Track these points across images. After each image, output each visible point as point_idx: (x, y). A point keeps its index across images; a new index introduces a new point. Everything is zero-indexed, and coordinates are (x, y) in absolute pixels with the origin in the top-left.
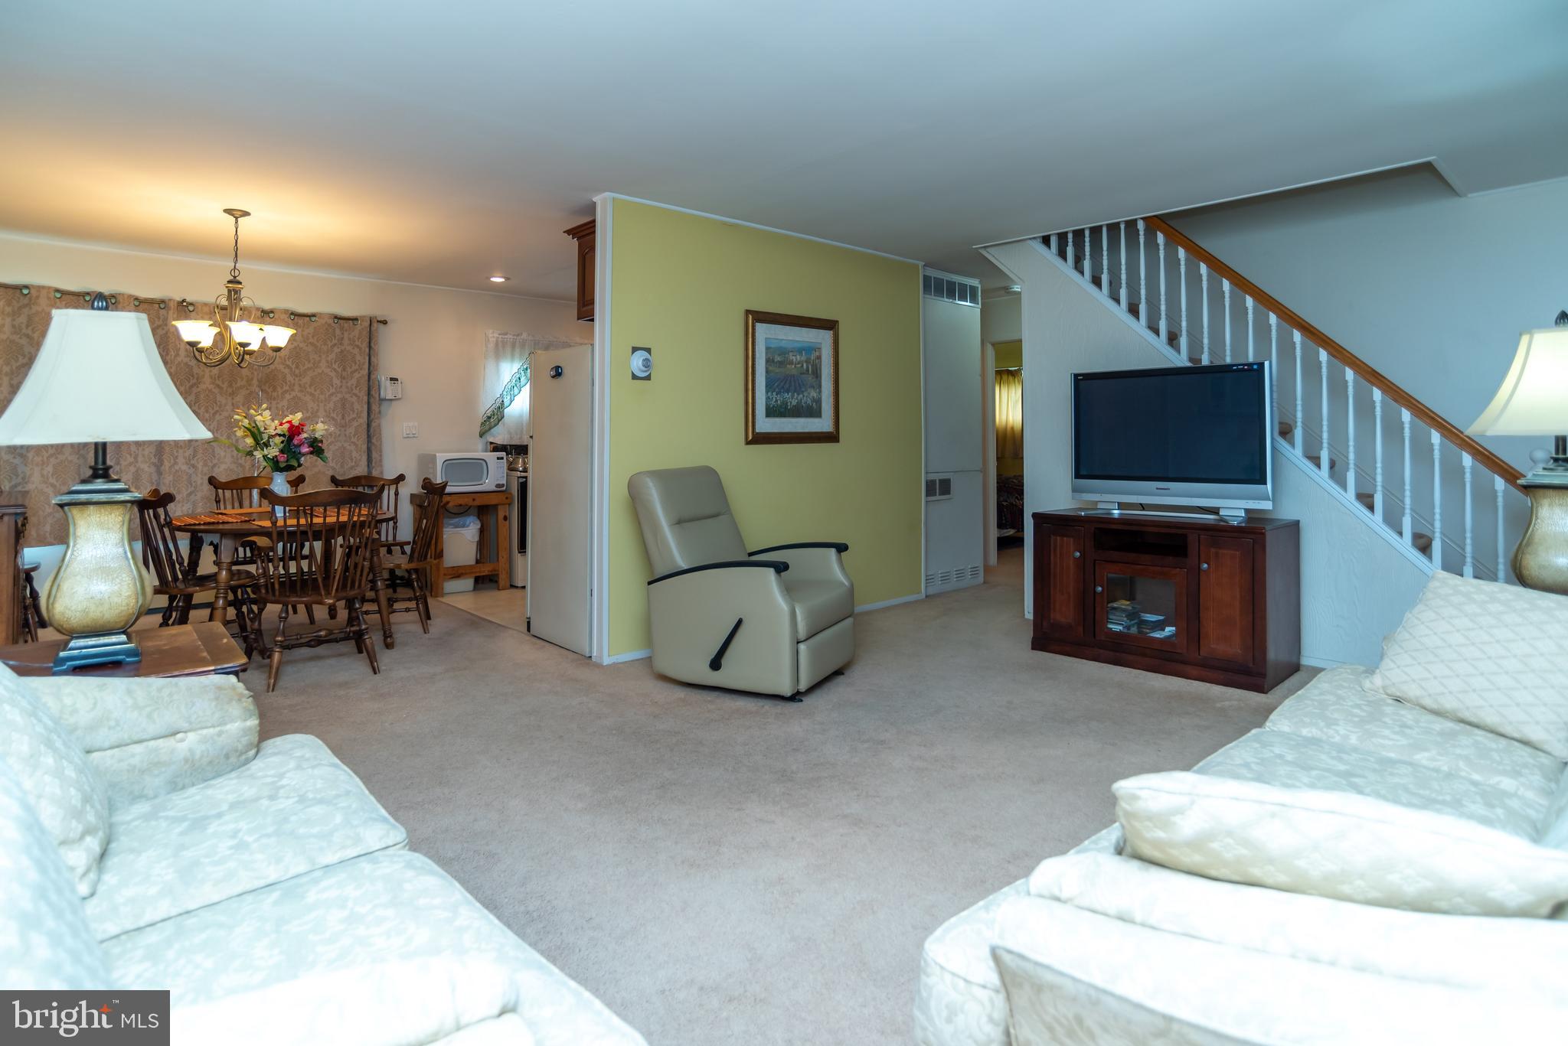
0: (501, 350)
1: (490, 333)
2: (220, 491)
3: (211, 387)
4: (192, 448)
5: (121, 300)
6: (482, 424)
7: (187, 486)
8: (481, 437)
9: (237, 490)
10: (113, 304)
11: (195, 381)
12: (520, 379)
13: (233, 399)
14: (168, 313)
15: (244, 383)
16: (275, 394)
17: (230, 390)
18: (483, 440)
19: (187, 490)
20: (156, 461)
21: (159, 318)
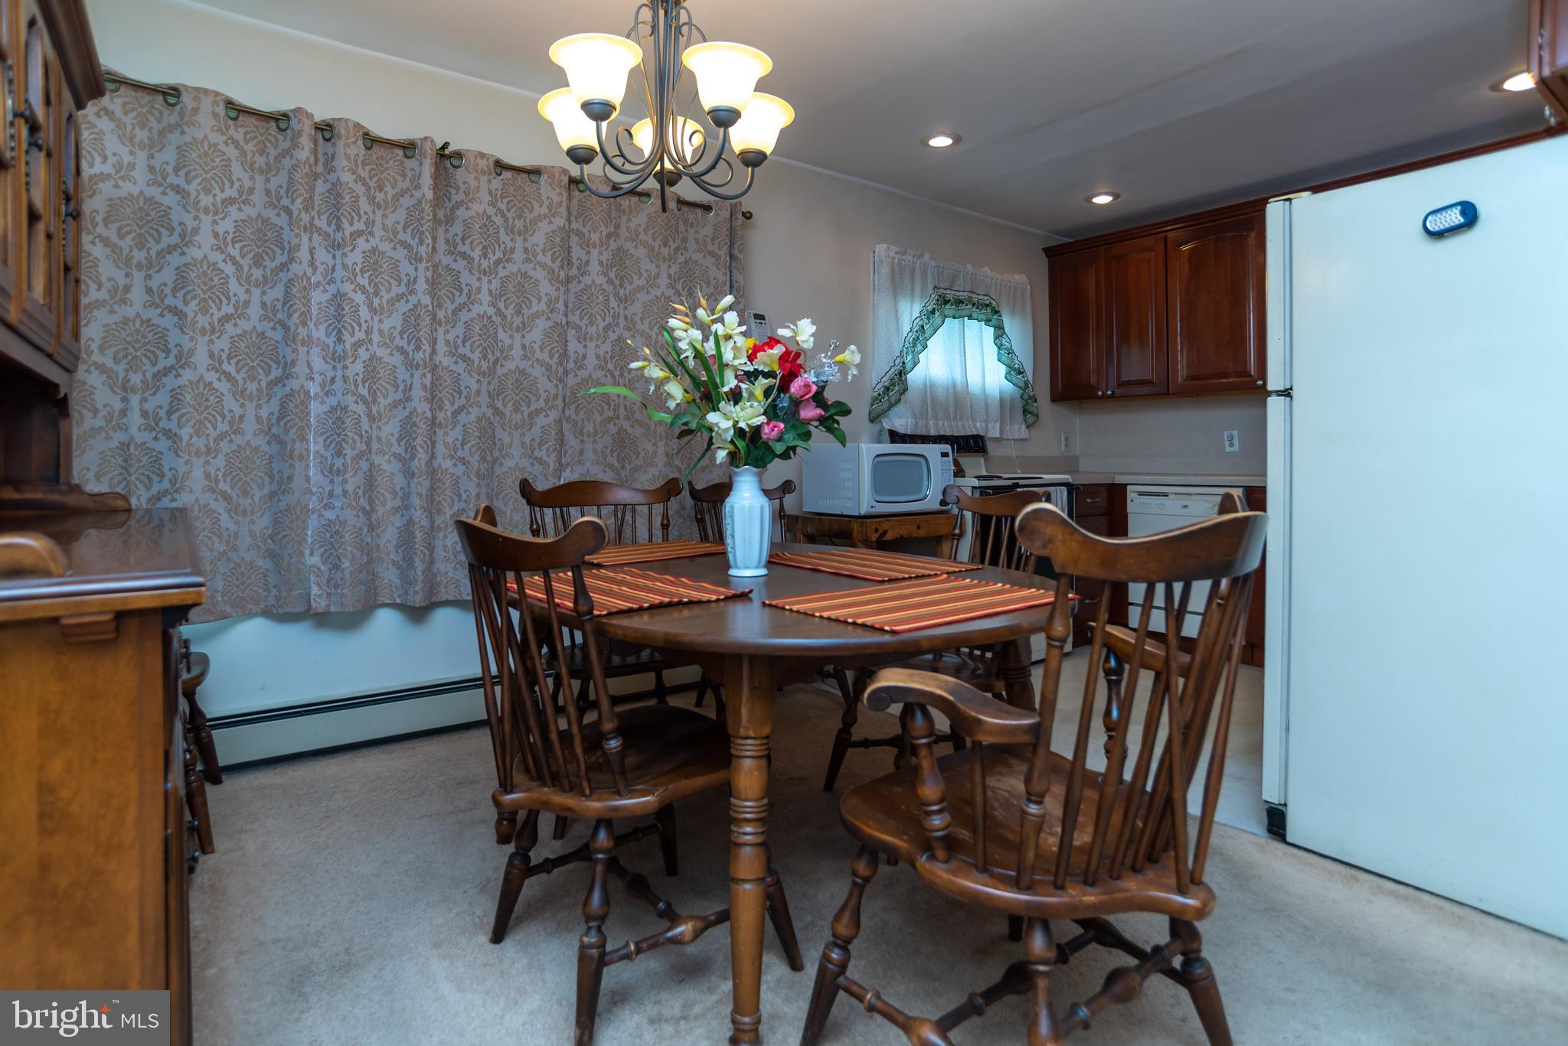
0: (900, 281)
1: (881, 249)
2: (537, 509)
3: (491, 311)
4: (459, 429)
5: (343, 132)
6: (874, 399)
7: (453, 500)
8: (872, 422)
9: (561, 508)
10: (327, 140)
11: (464, 298)
12: (922, 327)
13: (523, 336)
14: (421, 164)
15: (543, 307)
16: (592, 330)
17: (517, 321)
18: (876, 427)
19: (451, 507)
20: (400, 450)
21: (404, 176)
